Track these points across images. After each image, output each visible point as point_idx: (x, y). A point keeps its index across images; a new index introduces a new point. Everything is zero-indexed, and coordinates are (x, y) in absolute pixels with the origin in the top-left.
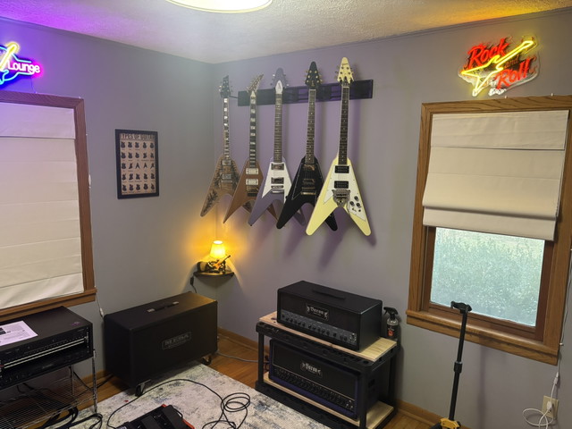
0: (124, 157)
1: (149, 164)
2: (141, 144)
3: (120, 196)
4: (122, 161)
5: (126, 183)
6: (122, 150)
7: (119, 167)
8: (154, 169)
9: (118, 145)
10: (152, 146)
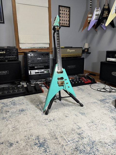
1: (67, 17)
2: (65, 10)
4: (60, 15)
5: (61, 22)
8: (69, 19)
9: (59, 10)
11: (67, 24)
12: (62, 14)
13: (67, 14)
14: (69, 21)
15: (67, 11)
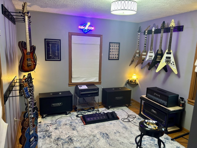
0: (111, 49)
1: (117, 51)
2: (115, 46)
3: (109, 59)
4: (110, 50)
5: (111, 56)
6: (110, 48)
7: (109, 52)
8: (118, 53)
9: (110, 46)
10: (118, 47)
11: (117, 57)
12: (112, 49)
13: (117, 49)
14: (119, 55)
15: (117, 46)
